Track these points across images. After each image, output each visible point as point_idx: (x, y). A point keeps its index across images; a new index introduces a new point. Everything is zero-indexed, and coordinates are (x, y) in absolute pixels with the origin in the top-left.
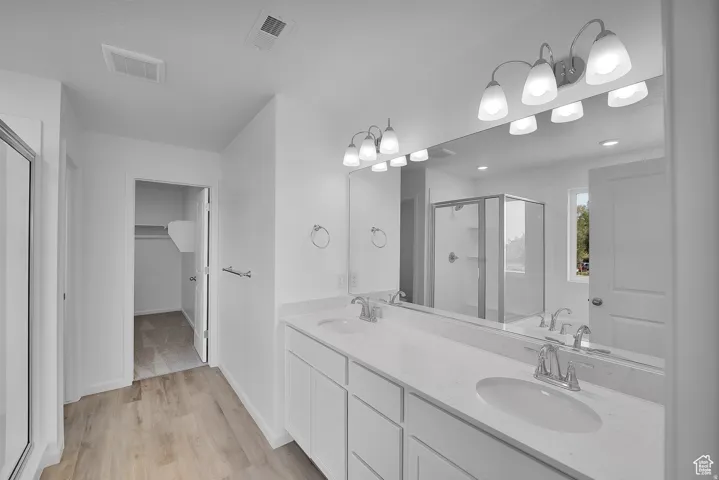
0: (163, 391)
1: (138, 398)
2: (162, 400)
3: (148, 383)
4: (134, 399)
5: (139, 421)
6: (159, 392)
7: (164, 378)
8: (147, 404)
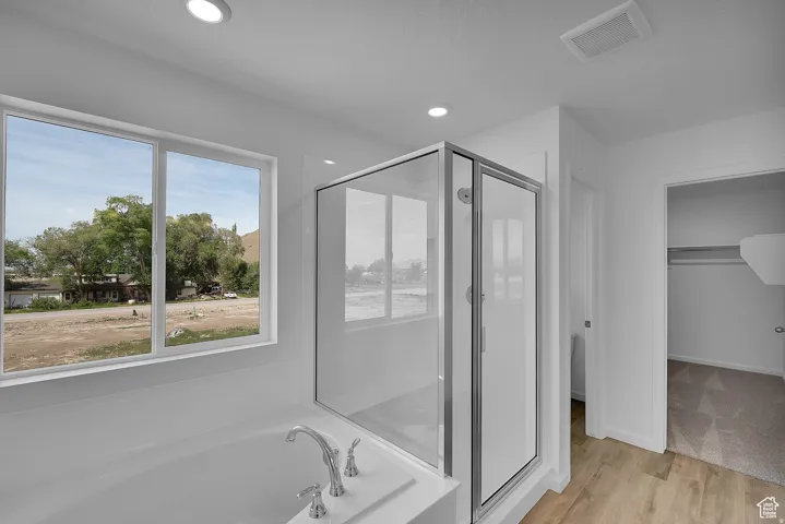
0: (702, 487)
1: (663, 476)
2: (693, 502)
3: (684, 463)
4: (658, 475)
5: (651, 509)
6: (694, 485)
7: (711, 470)
8: (669, 493)
